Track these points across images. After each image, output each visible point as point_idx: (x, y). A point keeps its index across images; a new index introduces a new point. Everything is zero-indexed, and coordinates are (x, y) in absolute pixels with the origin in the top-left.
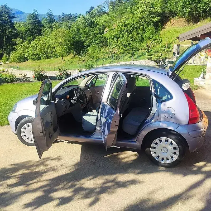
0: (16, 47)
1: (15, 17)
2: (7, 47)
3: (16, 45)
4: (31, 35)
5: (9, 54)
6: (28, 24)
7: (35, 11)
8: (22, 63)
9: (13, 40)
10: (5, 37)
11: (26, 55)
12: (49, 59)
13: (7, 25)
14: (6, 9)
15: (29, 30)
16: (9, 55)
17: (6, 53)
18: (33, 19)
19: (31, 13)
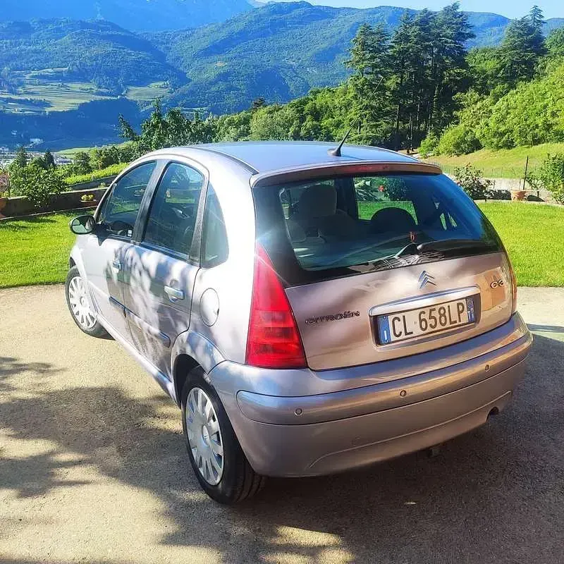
0: (458, 114)
1: (472, 36)
2: (439, 114)
3: (461, 107)
4: (505, 80)
5: (438, 134)
6: (505, 51)
7: (537, 11)
8: (463, 156)
9: (458, 95)
10: (439, 89)
11: (478, 135)
12: (540, 146)
13: (447, 58)
14: (455, 16)
15: (503, 66)
16: (439, 136)
17: (435, 131)
18: (522, 36)
19: (519, 19)
